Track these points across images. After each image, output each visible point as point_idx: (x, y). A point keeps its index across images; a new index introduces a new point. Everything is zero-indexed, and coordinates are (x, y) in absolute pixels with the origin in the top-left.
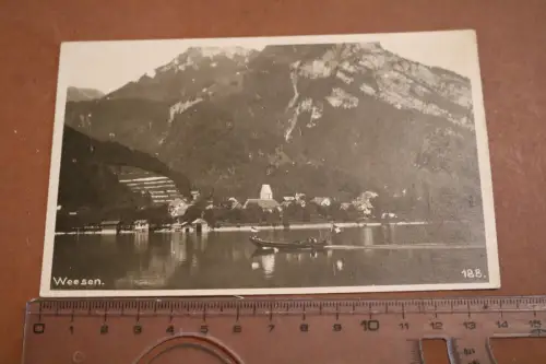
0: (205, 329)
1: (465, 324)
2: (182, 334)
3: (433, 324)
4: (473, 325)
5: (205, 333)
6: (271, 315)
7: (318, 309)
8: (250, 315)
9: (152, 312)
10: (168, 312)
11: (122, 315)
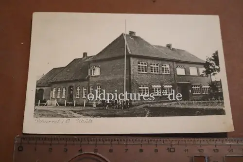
0: (96, 150)
1: (214, 150)
2: (86, 153)
3: (199, 150)
4: (218, 151)
5: (97, 152)
6: (126, 145)
7: (147, 142)
8: (117, 144)
9: (72, 142)
10: (79, 142)
11: (59, 143)
